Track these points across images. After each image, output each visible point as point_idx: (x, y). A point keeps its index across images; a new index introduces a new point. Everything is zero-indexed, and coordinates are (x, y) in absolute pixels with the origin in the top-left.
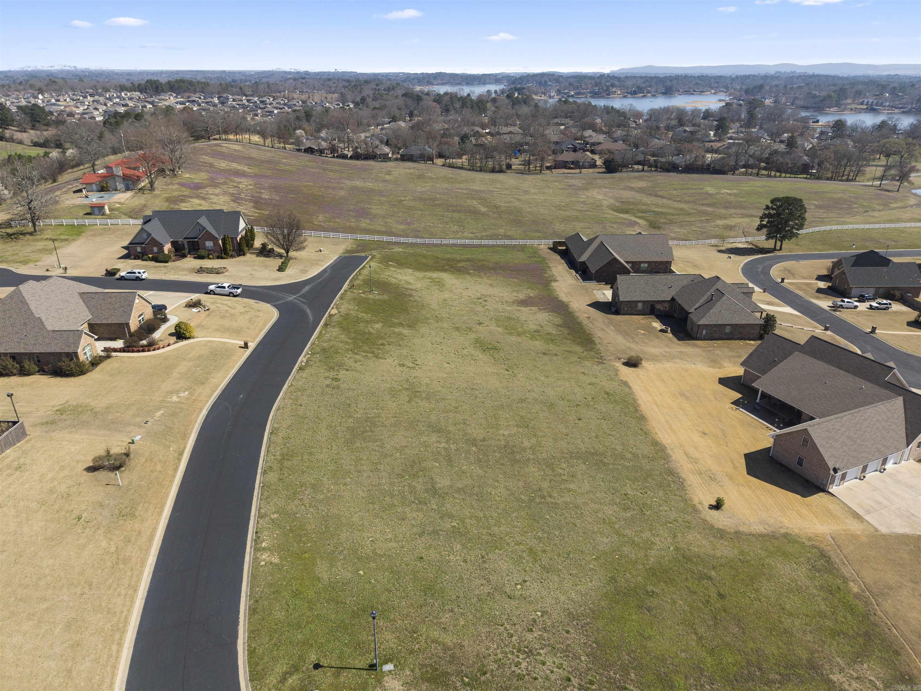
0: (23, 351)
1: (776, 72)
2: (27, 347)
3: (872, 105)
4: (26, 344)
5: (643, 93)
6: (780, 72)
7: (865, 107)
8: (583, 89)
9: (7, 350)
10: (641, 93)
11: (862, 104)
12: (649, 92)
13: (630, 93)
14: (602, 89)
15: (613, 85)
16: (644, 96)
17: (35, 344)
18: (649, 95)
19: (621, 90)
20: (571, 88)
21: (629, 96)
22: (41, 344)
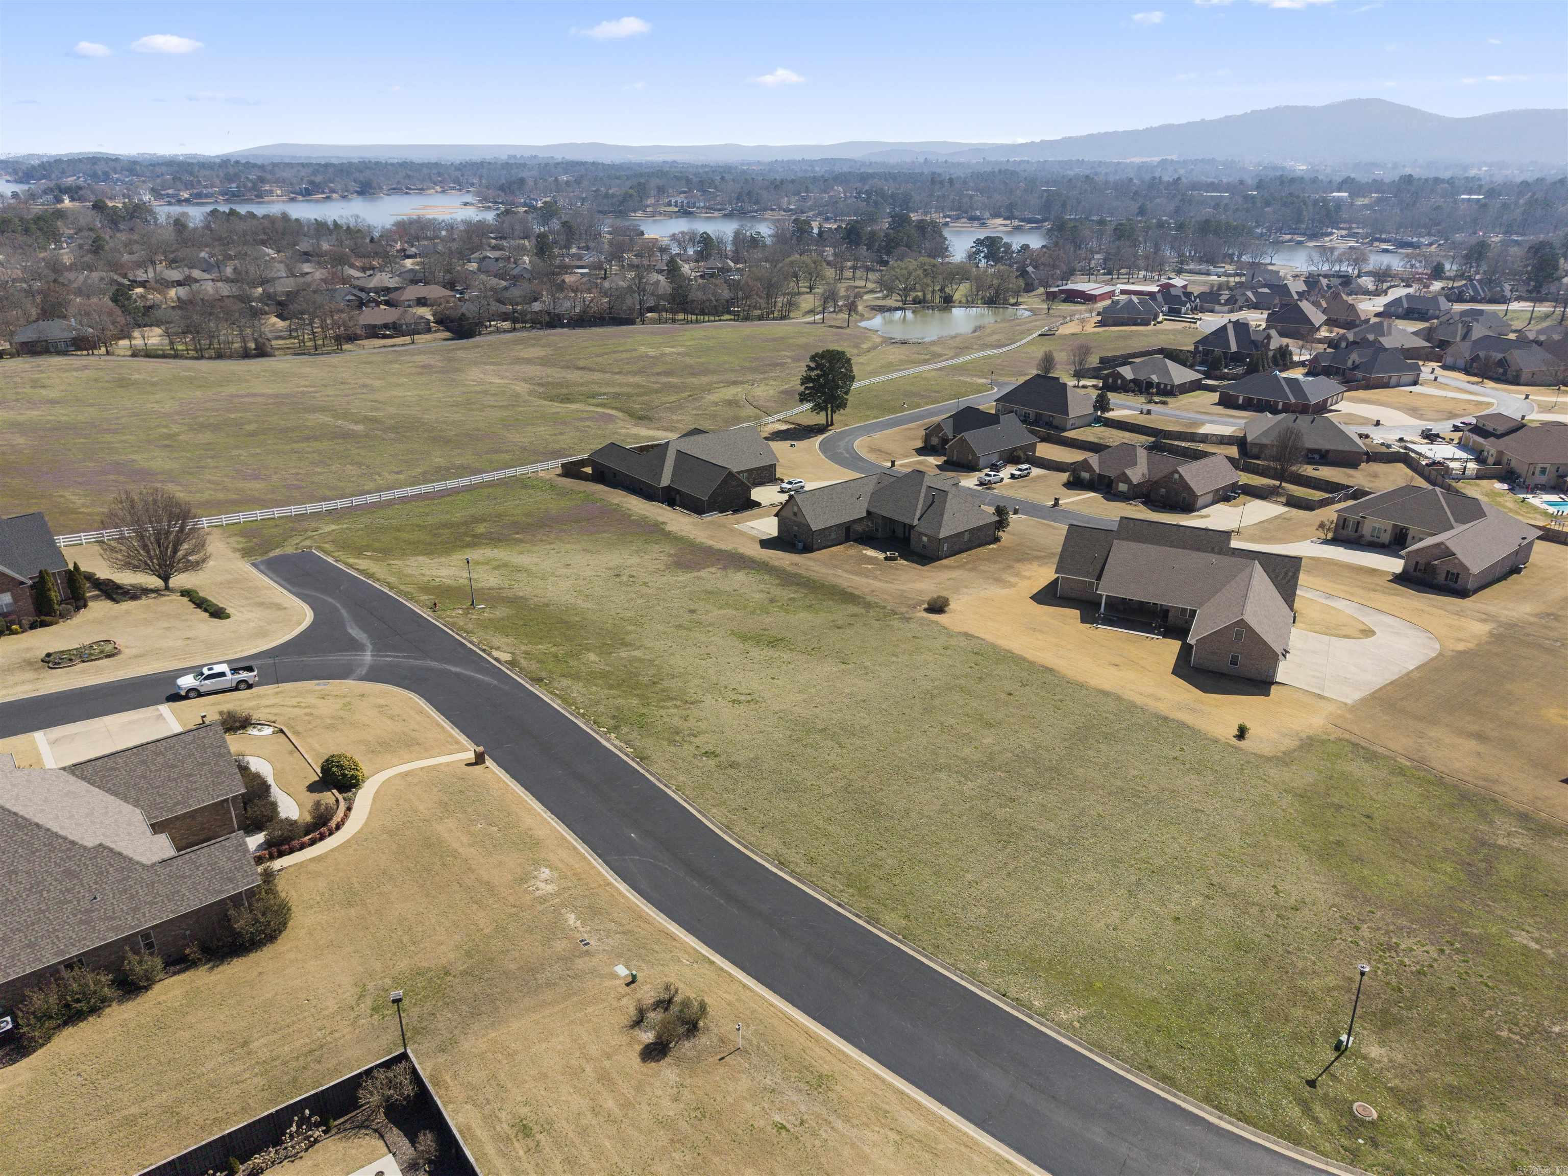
0: (112, 937)
1: (510, 157)
2: (116, 923)
3: (682, 206)
4: (112, 918)
5: (323, 193)
6: (515, 157)
7: (676, 209)
8: (206, 187)
9: (63, 952)
10: (318, 193)
11: (669, 204)
12: (333, 191)
13: (301, 194)
14: (245, 186)
15: (262, 180)
16: (328, 198)
17: (136, 910)
18: (334, 195)
19: (280, 187)
20: (179, 185)
21: (300, 198)
22: (152, 903)
